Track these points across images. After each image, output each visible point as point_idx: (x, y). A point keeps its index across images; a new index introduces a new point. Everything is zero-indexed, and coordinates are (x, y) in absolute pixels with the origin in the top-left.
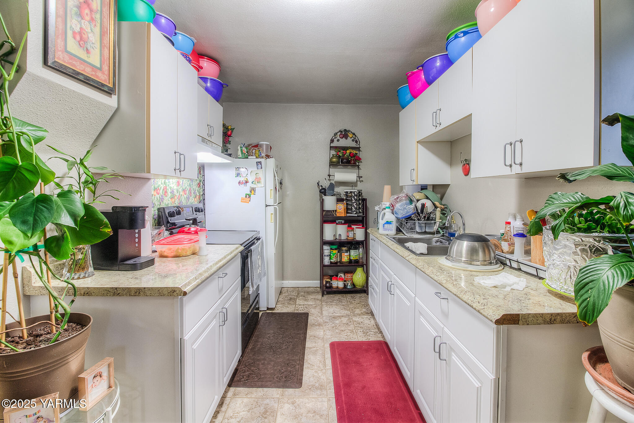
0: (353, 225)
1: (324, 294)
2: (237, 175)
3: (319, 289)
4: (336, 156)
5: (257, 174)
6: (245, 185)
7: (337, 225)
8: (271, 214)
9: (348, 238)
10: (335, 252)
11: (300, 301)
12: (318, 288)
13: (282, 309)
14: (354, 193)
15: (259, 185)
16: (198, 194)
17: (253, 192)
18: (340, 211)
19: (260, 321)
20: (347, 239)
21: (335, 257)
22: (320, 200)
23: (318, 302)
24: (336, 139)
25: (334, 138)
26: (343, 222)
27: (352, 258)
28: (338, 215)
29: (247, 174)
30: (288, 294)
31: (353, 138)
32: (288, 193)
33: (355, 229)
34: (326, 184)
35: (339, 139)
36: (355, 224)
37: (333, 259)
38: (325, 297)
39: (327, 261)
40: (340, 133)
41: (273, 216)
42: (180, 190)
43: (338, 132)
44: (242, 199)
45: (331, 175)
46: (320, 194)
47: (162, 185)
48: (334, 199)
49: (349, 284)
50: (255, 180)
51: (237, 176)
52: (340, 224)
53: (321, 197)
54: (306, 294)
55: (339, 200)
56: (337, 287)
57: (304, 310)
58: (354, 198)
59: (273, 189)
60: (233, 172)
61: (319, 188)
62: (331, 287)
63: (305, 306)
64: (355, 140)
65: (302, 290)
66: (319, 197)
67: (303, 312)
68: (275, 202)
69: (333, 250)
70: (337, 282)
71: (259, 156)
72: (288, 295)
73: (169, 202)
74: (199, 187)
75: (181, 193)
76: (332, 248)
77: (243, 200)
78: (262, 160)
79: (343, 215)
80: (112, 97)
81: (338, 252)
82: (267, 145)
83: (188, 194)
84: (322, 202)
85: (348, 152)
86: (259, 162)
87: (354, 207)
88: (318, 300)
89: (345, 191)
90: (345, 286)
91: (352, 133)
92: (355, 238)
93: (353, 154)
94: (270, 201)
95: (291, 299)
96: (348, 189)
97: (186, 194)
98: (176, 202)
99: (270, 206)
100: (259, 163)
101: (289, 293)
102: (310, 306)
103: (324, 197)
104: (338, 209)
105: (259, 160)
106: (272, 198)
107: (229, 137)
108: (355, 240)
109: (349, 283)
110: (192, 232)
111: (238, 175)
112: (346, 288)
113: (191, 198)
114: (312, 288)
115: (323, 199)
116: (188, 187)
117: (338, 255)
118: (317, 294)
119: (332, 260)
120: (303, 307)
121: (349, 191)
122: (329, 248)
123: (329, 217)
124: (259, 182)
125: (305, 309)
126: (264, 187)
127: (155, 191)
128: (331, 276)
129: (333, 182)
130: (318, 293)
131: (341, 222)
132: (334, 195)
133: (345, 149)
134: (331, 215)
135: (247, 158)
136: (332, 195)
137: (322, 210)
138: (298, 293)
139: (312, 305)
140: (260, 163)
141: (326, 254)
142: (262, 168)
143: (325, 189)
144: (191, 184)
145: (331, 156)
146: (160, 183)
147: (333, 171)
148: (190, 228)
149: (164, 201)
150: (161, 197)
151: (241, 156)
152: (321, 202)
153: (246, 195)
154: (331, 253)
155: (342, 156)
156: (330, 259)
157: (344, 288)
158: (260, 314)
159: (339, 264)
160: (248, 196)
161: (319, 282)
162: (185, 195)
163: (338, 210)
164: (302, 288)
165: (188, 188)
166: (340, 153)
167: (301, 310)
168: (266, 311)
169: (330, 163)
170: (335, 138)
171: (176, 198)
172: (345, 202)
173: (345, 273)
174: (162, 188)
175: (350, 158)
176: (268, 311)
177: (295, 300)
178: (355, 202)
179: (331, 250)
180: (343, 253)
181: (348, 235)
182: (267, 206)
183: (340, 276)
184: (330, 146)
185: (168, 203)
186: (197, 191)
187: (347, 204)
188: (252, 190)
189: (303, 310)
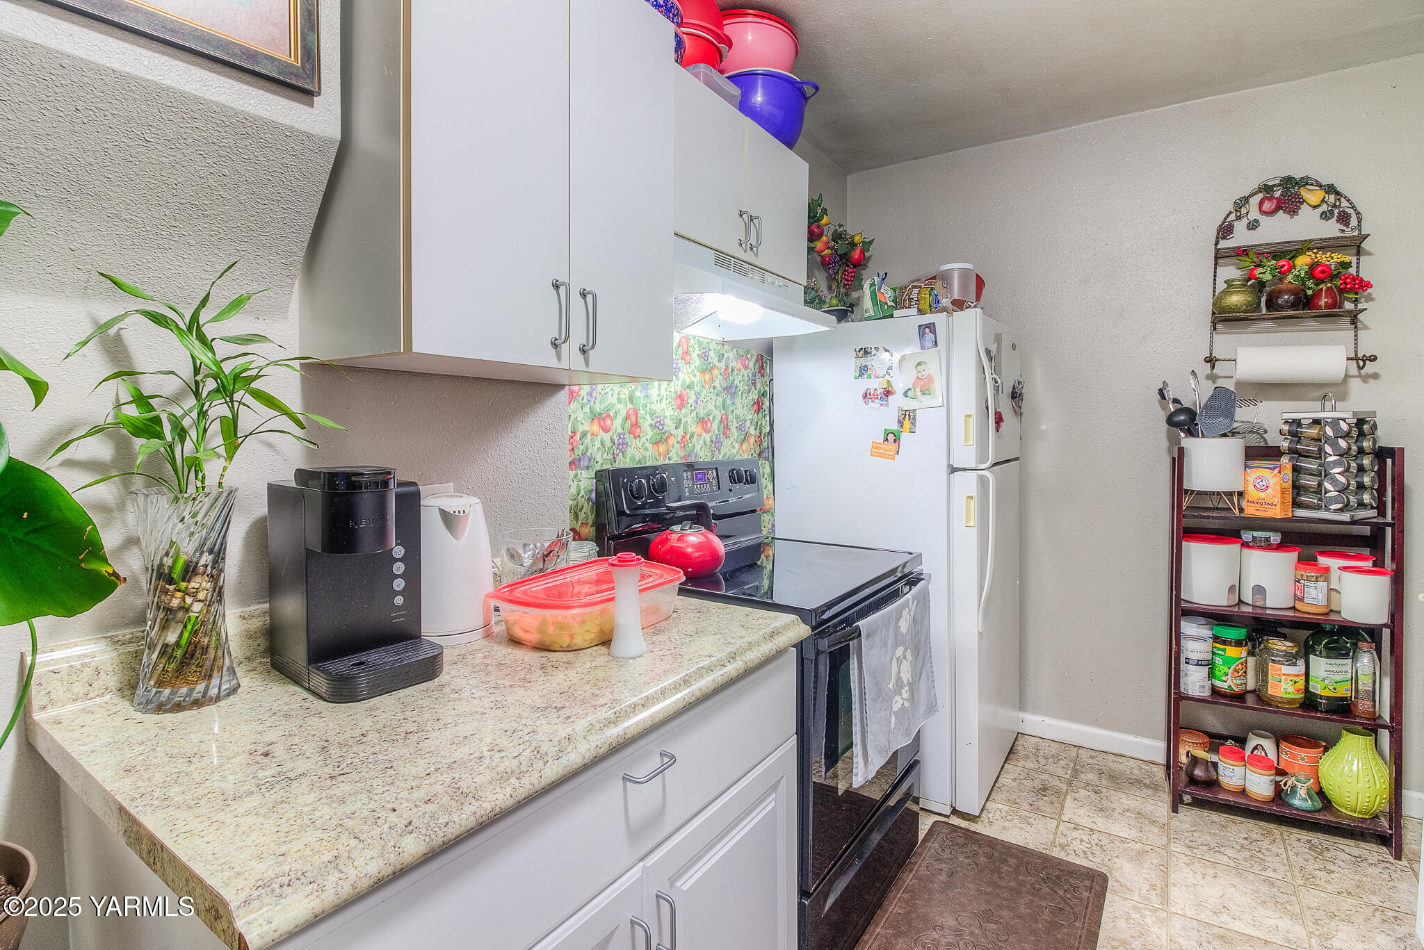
0: (1323, 554)
1: (1182, 802)
2: (860, 371)
3: (1160, 773)
4: (1243, 285)
5: (919, 364)
6: (882, 402)
7: (1245, 551)
8: (968, 497)
9: (1299, 606)
10: (1232, 652)
11: (1077, 810)
12: (1155, 769)
13: (1007, 824)
14: (1334, 423)
15: (927, 401)
16: (752, 431)
17: (907, 423)
18: (1262, 495)
19: (920, 855)
20: (1294, 608)
21: (1236, 674)
22: (1170, 451)
23: (1154, 836)
24: (1244, 221)
25: (1232, 217)
26: (1275, 538)
27: (1318, 688)
28: (1250, 511)
29: (890, 368)
30: (1037, 765)
31: (1324, 208)
32: (1043, 428)
33: (1335, 574)
34: (1195, 394)
35: (1256, 221)
36: (1338, 549)
37: (1224, 678)
38: (1188, 816)
39: (1195, 682)
40: (1261, 196)
41: (974, 504)
42: (690, 419)
43: (1251, 196)
44: (875, 445)
45: (1217, 360)
46: (1168, 431)
47: (619, 406)
48: (1235, 446)
49: (1302, 792)
50: (915, 385)
51: (861, 375)
52: (1261, 548)
53: (1174, 441)
54: (1104, 782)
55: (1259, 453)
56: (1243, 792)
57: (1091, 857)
58: (1335, 446)
59: (973, 411)
60: (851, 363)
61: (1164, 407)
62: (1212, 784)
63: (1095, 837)
64: (1336, 211)
65: (1091, 761)
66: (1164, 443)
67: (1084, 863)
68: (982, 457)
69: (1224, 642)
70: (1239, 770)
71: (930, 306)
72: (1037, 771)
73: (647, 454)
74: (758, 411)
75: (690, 430)
76: (1219, 637)
77: (876, 451)
78: (939, 319)
79: (1276, 513)
80: (315, 105)
81: (1251, 653)
82: (964, 273)
83: (717, 432)
84: (1178, 462)
85: (1302, 262)
86: (927, 326)
87: (1334, 482)
88: (1153, 822)
89: (1286, 416)
90: (1279, 795)
91: (1321, 186)
92: (1334, 607)
93: (1328, 267)
94: (966, 455)
95: (1044, 789)
96: (1305, 411)
97: (708, 431)
98: (673, 454)
99: (965, 470)
100: (927, 330)
101: (1042, 761)
102: (1117, 843)
103: (1187, 442)
104: (1251, 488)
105: (927, 319)
106: (971, 443)
107: (855, 266)
108: (1333, 617)
109: (1299, 785)
110: (687, 547)
111: (863, 371)
112: (1281, 799)
113: (727, 442)
114: (1132, 763)
115: (1181, 451)
116: (716, 412)
117: (1249, 665)
118: (1150, 792)
119: (1218, 683)
120: (1086, 838)
121: (1306, 416)
122: (1205, 632)
123: (1208, 517)
124: (927, 392)
125: (1096, 849)
126: (945, 408)
127: (595, 421)
128: (1212, 736)
129: (1230, 385)
130: (1155, 787)
131: (1268, 540)
132: (1234, 433)
133: (1286, 253)
134: (1218, 509)
135: (892, 316)
136: (1224, 435)
137: (1178, 488)
138: (1075, 770)
139: (1123, 840)
140: (931, 327)
141: (1195, 656)
142: (936, 344)
143: (1191, 413)
144: (728, 402)
145: (1221, 286)
146: (613, 400)
147: (1225, 342)
148: (683, 536)
149: (629, 452)
150: (616, 439)
151: (871, 313)
152: (1174, 458)
153: (887, 433)
154: (1213, 653)
155: (1273, 283)
156: (1209, 678)
157: (1273, 800)
158: (925, 824)
159: (1250, 701)
160: (891, 437)
161: (1161, 745)
162: (704, 434)
163: (1252, 493)
164: (1093, 754)
165: (718, 414)
166: (1260, 270)
167: (1077, 852)
168: (945, 816)
169: (1213, 313)
170: (1239, 218)
171: (672, 441)
172: (1285, 460)
173: (1282, 737)
174: (623, 413)
175: (1309, 288)
176: (955, 821)
177: (1060, 796)
178: (1335, 464)
179: (1217, 645)
180: (1273, 661)
181: (1298, 593)
182: (953, 470)
183: (1255, 748)
184: (1217, 251)
185: (644, 457)
186: (748, 423)
187: (1296, 470)
188: (904, 419)
189: (1085, 853)
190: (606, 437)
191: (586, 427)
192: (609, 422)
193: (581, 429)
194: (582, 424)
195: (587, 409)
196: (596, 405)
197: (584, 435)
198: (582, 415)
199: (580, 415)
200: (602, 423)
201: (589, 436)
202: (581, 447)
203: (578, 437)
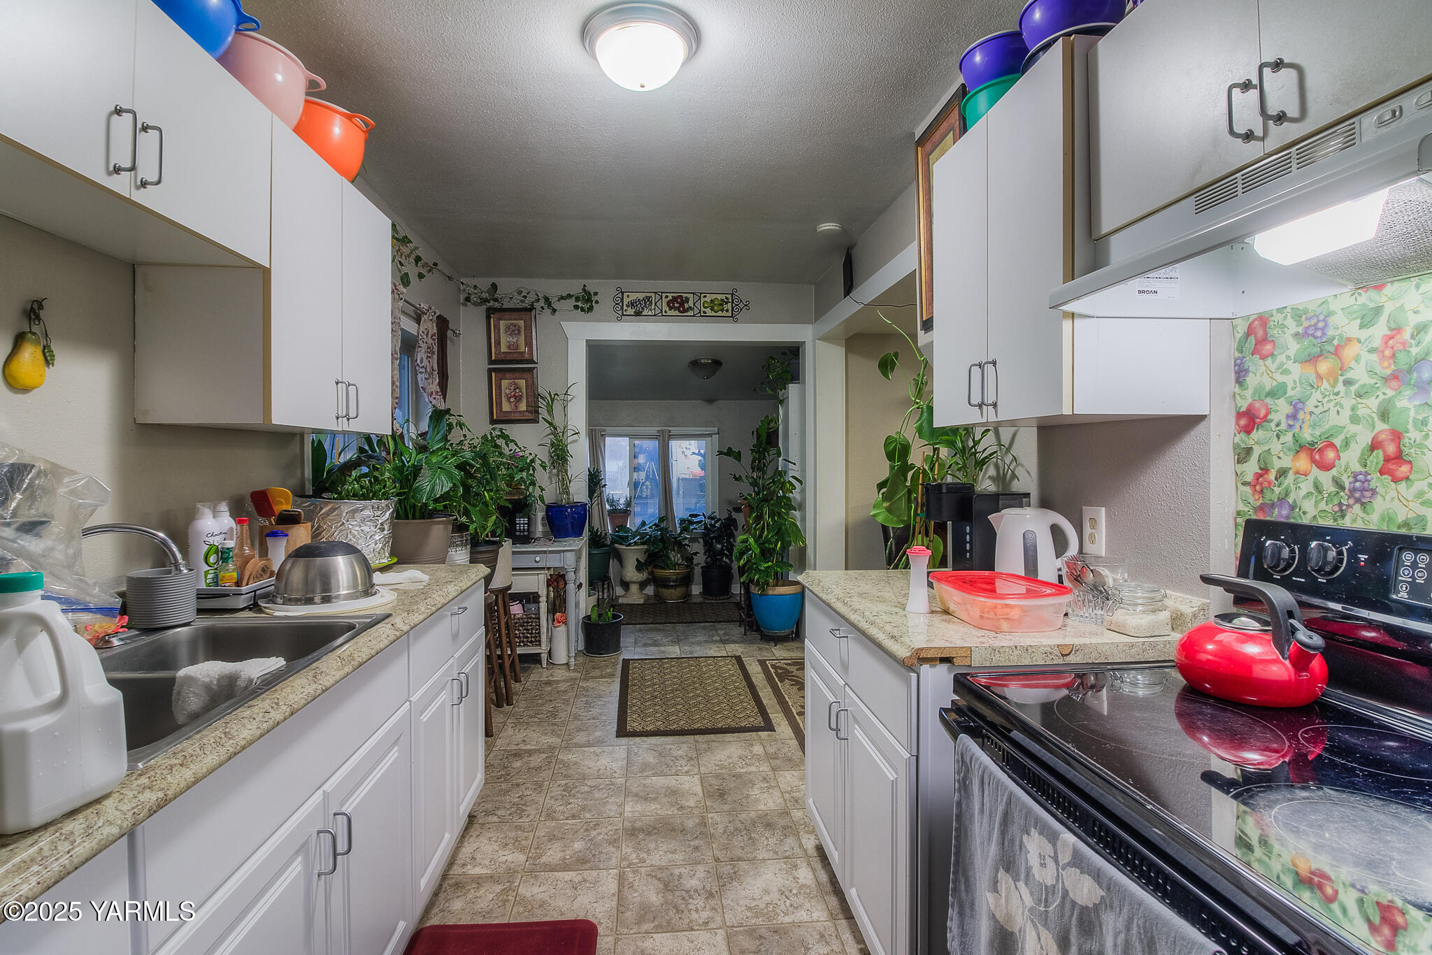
190: (1325, 478)
191: (1286, 462)
192: (1330, 455)
193: (1277, 465)
194: (1279, 458)
195: (1288, 438)
196: (1304, 430)
197: (1282, 473)
198: (1280, 447)
199: (1276, 447)
200: (1317, 457)
201: (1291, 475)
202: (1277, 490)
203: (1272, 476)
